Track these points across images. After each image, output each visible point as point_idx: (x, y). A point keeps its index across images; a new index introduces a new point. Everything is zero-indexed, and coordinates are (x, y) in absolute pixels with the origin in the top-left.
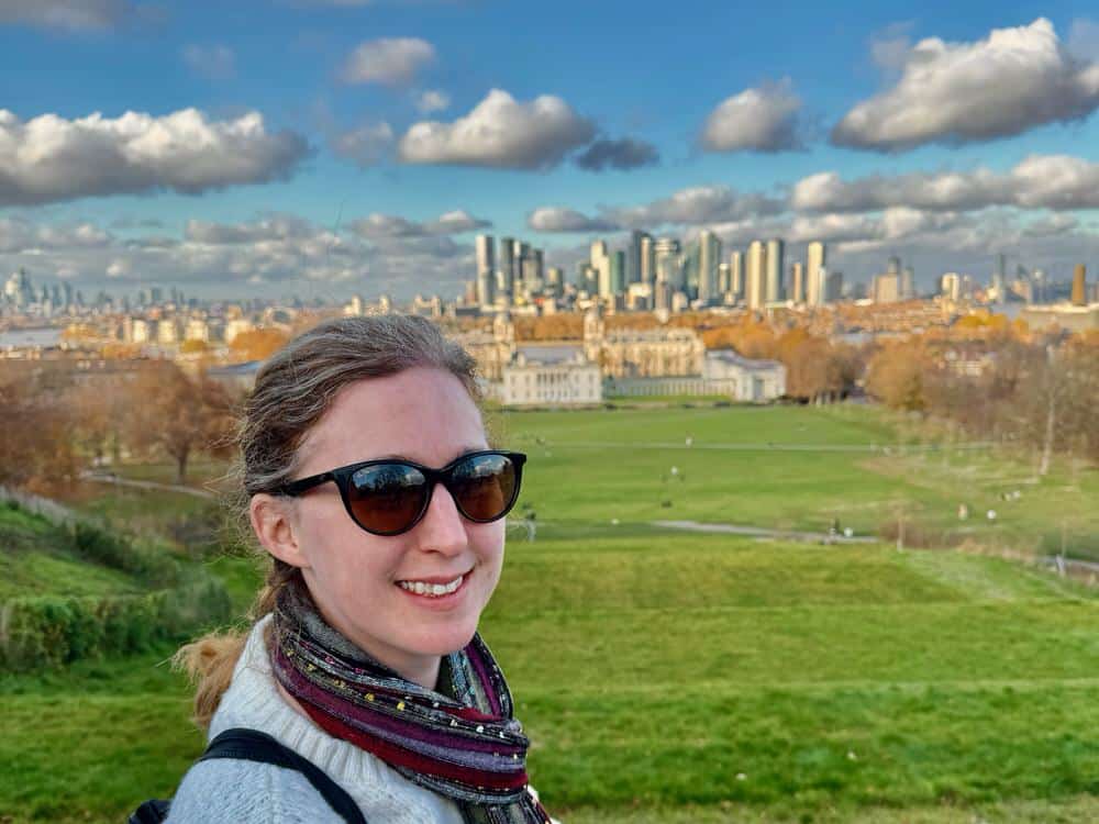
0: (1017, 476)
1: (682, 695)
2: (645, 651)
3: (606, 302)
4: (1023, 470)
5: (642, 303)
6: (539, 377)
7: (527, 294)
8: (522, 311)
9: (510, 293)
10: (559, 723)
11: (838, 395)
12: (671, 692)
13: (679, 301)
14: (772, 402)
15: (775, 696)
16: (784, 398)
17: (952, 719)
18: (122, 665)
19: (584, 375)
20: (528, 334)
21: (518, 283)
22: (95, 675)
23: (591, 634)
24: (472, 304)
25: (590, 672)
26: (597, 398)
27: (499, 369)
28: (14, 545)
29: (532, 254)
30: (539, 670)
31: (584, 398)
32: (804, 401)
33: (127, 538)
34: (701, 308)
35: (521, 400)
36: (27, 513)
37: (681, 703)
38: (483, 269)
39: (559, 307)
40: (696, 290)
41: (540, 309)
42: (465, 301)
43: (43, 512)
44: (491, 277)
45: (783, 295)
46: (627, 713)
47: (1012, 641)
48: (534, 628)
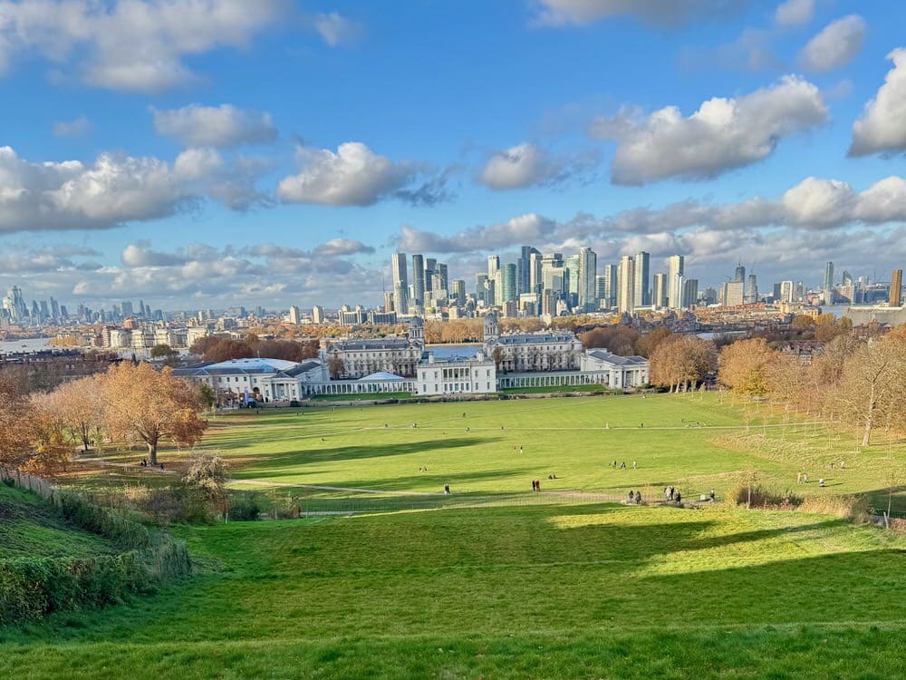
0: (843, 448)
1: (581, 638)
2: (540, 598)
3: (501, 308)
4: (848, 443)
5: (530, 308)
6: (445, 371)
7: (434, 303)
8: (430, 317)
9: (420, 302)
10: (472, 665)
11: (694, 384)
12: (571, 635)
13: (561, 306)
14: (639, 390)
15: (664, 638)
16: (649, 387)
17: (830, 657)
18: (96, 616)
19: (482, 370)
20: (435, 337)
21: (426, 293)
22: (70, 624)
23: (494, 584)
24: (388, 312)
25: (496, 616)
26: (493, 389)
27: (412, 366)
28: (8, 515)
29: (437, 268)
30: (451, 616)
31: (483, 390)
32: (665, 390)
33: (104, 509)
34: (579, 312)
35: (431, 391)
36: (21, 488)
37: (581, 645)
38: (397, 281)
39: (461, 314)
40: (576, 296)
41: (445, 315)
42: (383, 309)
43: (34, 489)
44: (404, 287)
45: (647, 300)
46: (533, 655)
47: (854, 585)
48: (445, 580)
